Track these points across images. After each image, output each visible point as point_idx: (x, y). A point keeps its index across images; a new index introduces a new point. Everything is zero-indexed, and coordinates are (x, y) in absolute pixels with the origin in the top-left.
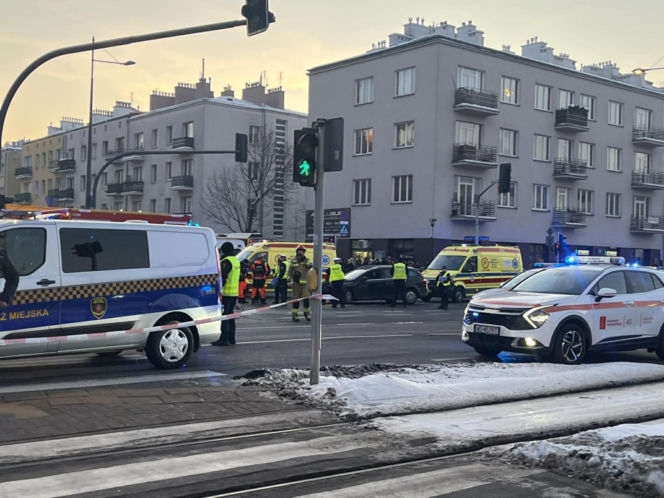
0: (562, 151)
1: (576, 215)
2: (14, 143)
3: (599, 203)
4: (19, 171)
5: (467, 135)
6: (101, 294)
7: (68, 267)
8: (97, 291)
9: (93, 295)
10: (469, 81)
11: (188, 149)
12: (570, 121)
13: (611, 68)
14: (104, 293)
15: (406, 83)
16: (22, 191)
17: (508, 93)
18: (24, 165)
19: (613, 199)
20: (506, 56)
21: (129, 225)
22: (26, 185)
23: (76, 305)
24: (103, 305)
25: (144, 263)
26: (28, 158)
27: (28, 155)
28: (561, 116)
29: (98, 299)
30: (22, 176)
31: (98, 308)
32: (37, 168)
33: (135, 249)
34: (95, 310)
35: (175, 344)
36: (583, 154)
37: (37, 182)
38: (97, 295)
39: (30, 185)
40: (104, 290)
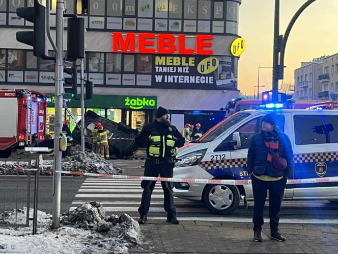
2: (318, 59)
4: (321, 77)
6: (322, 160)
8: (319, 157)
9: (317, 160)
14: (325, 160)
16: (323, 91)
18: (324, 73)
22: (326, 86)
24: (324, 168)
26: (327, 68)
27: (327, 66)
29: (320, 163)
30: (323, 80)
31: (321, 169)
32: (332, 74)
34: (318, 171)
37: (333, 84)
38: (319, 160)
39: (328, 86)
40: (324, 157)
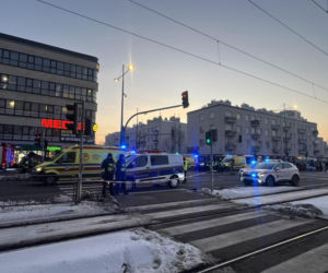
0: (253, 131)
1: (258, 148)
3: (264, 145)
5: (228, 128)
7: (153, 164)
10: (228, 115)
11: (157, 133)
12: (255, 124)
13: (264, 110)
15: (212, 116)
17: (238, 117)
19: (268, 144)
20: (237, 108)
21: (163, 154)
23: (153, 173)
25: (167, 163)
28: (252, 122)
33: (165, 160)
35: (174, 182)
36: (259, 132)
